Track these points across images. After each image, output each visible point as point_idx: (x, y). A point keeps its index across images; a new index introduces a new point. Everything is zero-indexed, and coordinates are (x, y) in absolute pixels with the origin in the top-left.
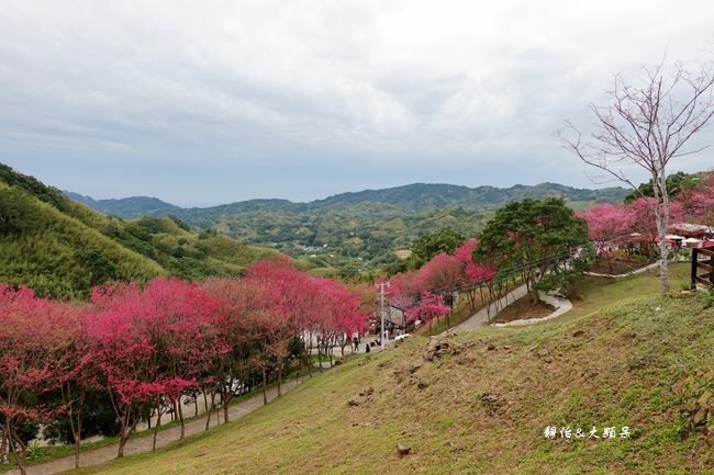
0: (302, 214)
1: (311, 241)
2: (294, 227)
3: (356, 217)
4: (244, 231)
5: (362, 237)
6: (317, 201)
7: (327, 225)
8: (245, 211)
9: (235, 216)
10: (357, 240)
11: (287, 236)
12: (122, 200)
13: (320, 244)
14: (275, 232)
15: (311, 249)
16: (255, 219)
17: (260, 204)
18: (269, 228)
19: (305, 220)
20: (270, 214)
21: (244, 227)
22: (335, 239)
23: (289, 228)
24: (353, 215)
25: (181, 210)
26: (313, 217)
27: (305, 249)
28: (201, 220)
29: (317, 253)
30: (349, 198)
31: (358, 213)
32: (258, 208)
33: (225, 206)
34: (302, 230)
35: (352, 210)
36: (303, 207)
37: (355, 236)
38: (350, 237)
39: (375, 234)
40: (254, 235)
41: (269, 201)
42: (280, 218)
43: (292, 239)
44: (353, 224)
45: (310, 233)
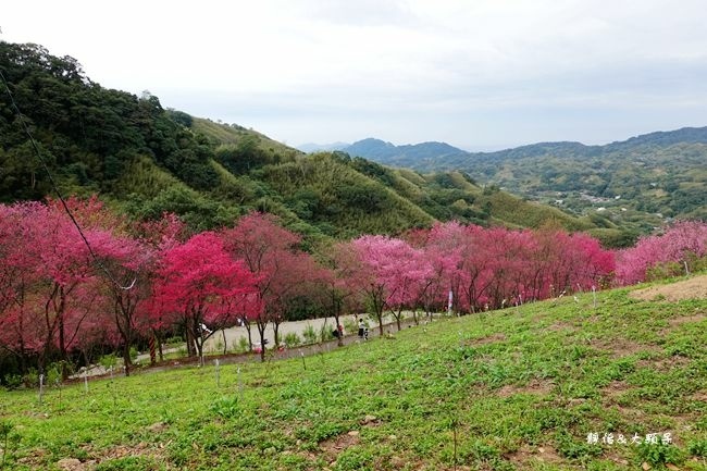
0: (595, 159)
1: (601, 191)
2: (583, 175)
3: (665, 162)
4: (528, 178)
5: (665, 189)
6: (615, 143)
7: (623, 173)
8: (530, 155)
9: (520, 162)
10: (659, 193)
11: (574, 184)
12: (418, 146)
13: (612, 195)
14: (560, 180)
15: (601, 200)
16: (541, 166)
17: (548, 149)
18: (554, 175)
19: (598, 166)
20: (557, 160)
21: (528, 174)
22: (631, 190)
23: (577, 176)
24: (661, 159)
25: (468, 155)
26: (609, 162)
27: (593, 199)
28: (486, 166)
29: (607, 206)
30: (658, 138)
31: (669, 158)
32: (544, 152)
33: (510, 150)
34: (592, 178)
35: (661, 154)
36: (597, 150)
37: (657, 187)
38: (652, 188)
39: (685, 186)
40: (538, 183)
41: (557, 144)
42: (569, 163)
43: (579, 188)
44: (659, 172)
45: (600, 182)
